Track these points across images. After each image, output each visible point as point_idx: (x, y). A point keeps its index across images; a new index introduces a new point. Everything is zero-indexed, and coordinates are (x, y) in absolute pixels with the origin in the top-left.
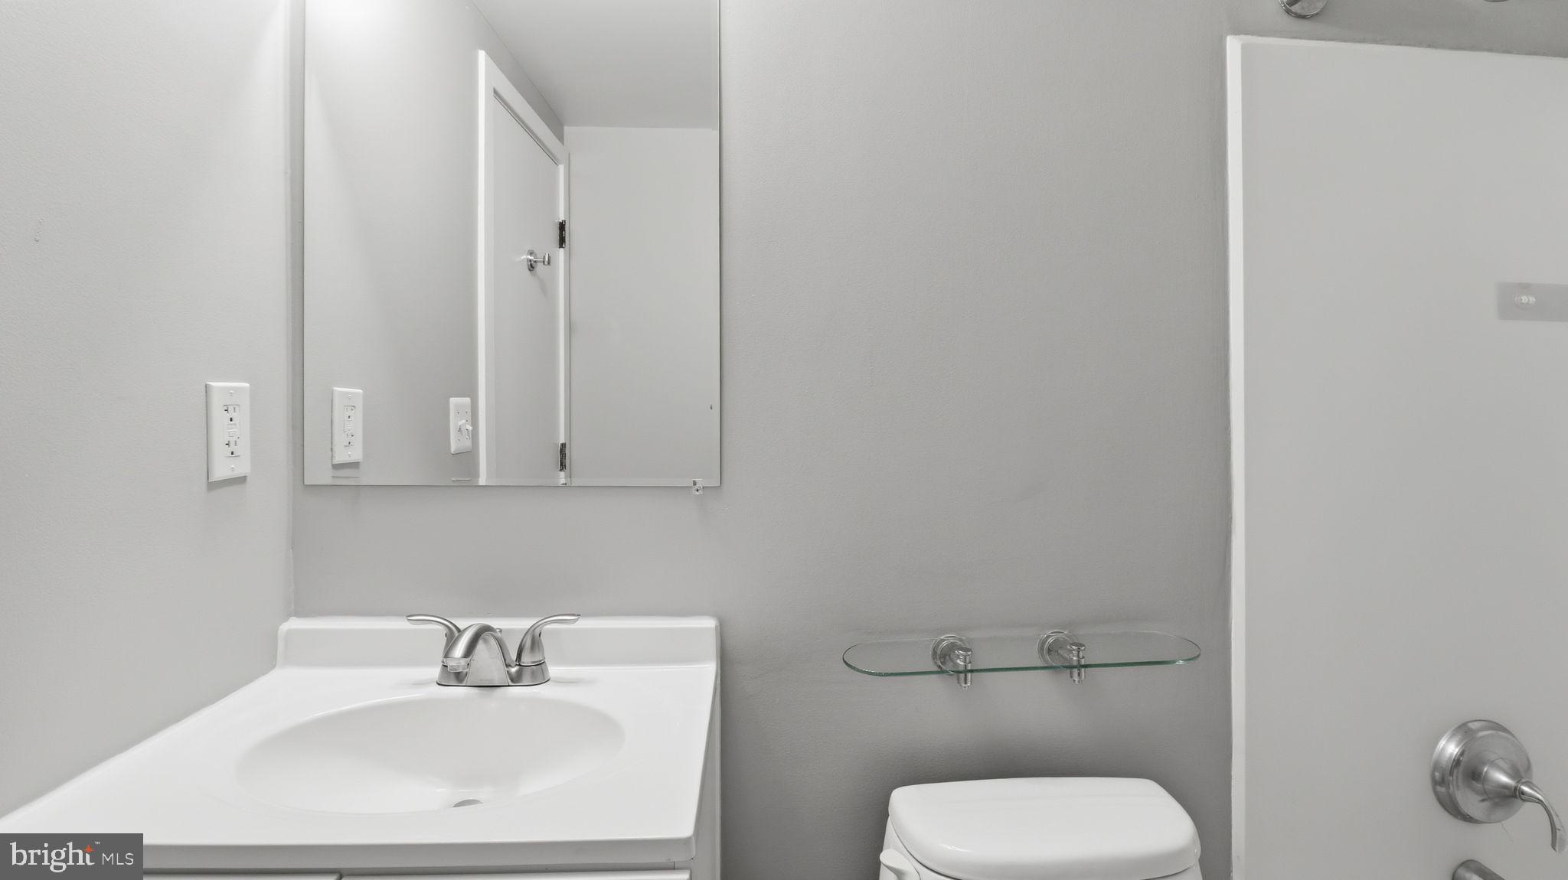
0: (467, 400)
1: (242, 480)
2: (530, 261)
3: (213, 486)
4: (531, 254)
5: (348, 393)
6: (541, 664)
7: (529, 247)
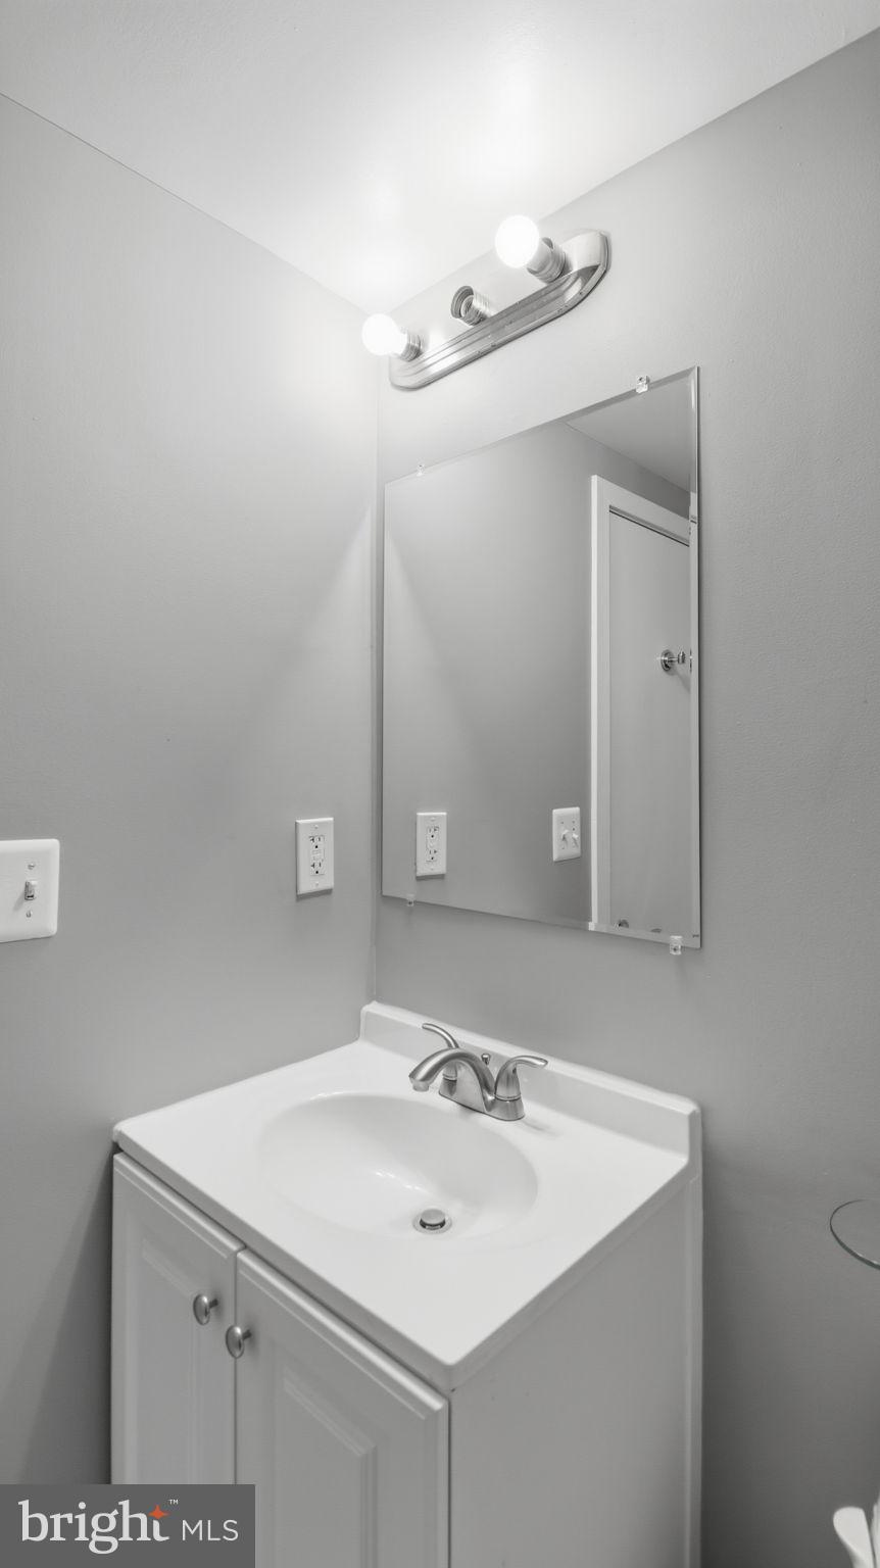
0: (576, 810)
1: (328, 892)
2: (665, 661)
3: (301, 898)
4: (666, 655)
5: (430, 817)
6: (516, 1100)
7: (664, 648)
